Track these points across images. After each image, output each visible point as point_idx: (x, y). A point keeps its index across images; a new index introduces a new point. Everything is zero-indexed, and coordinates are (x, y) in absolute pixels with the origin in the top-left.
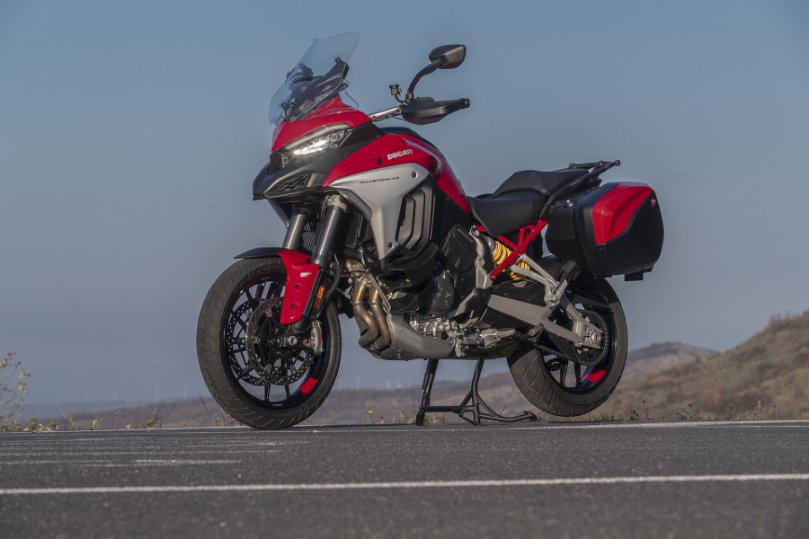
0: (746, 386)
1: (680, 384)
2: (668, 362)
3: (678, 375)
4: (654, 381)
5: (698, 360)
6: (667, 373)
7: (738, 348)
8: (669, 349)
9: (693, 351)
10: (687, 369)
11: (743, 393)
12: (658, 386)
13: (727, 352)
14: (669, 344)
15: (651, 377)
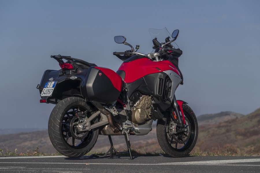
0: (254, 127)
1: (230, 126)
2: (226, 118)
3: (230, 123)
4: (222, 125)
5: (237, 118)
6: (226, 122)
7: (251, 114)
8: (227, 114)
9: (235, 115)
10: (233, 121)
11: (252, 130)
12: (223, 127)
13: (247, 115)
14: (227, 112)
15: (220, 123)
